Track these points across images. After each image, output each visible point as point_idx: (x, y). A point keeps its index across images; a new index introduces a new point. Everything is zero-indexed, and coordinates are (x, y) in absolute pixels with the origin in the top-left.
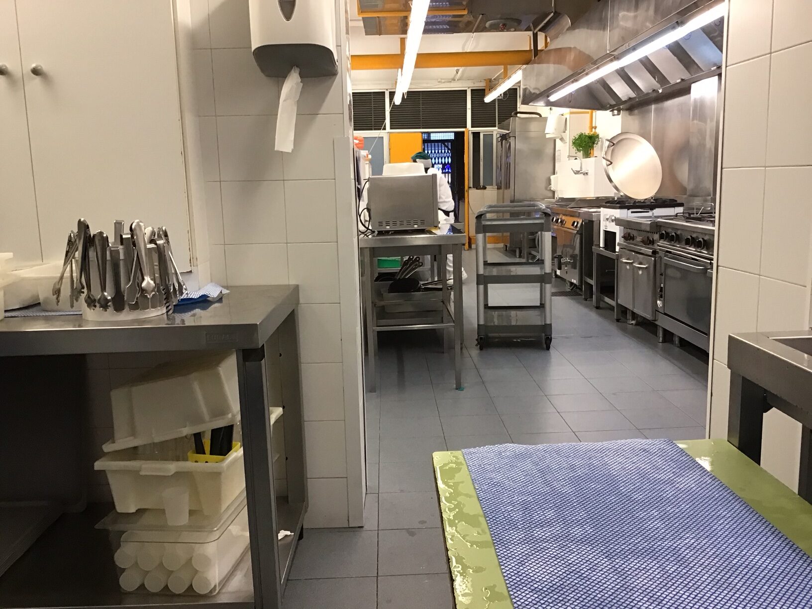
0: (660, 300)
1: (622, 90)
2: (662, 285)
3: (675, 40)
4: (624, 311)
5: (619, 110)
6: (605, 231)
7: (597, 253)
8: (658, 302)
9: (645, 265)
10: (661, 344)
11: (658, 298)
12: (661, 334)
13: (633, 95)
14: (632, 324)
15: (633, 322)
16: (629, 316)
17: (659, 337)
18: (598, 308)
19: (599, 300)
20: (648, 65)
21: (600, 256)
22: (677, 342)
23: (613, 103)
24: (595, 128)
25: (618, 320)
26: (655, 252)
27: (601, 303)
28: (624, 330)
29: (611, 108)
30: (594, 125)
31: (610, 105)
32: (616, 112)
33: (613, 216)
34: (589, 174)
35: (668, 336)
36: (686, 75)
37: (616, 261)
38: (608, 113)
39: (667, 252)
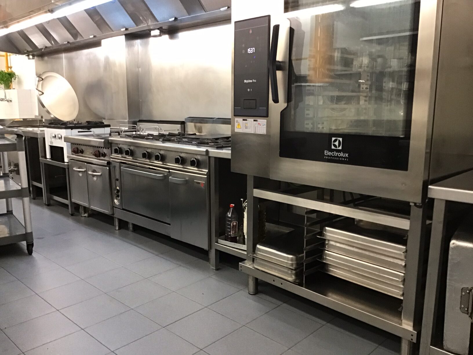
0: (117, 199)
1: (39, 41)
2: (118, 188)
3: (94, 6)
4: (77, 207)
5: (33, 56)
6: (50, 146)
7: (44, 163)
8: (116, 201)
9: (99, 172)
10: (118, 231)
11: (115, 197)
12: (117, 223)
13: (48, 44)
14: (85, 216)
15: (86, 215)
16: (81, 210)
17: (116, 226)
18: (49, 205)
19: (49, 199)
20: (65, 22)
21: (48, 166)
22: (131, 229)
23: (30, 49)
24: (11, 68)
25: (72, 215)
26: (109, 163)
27: (51, 201)
28: (78, 221)
29: (28, 54)
30: (9, 66)
31: (27, 51)
32: (31, 57)
33: (59, 134)
34: (13, 101)
35: (123, 225)
36: (98, 34)
37: (67, 170)
38: (24, 57)
39: (121, 163)
